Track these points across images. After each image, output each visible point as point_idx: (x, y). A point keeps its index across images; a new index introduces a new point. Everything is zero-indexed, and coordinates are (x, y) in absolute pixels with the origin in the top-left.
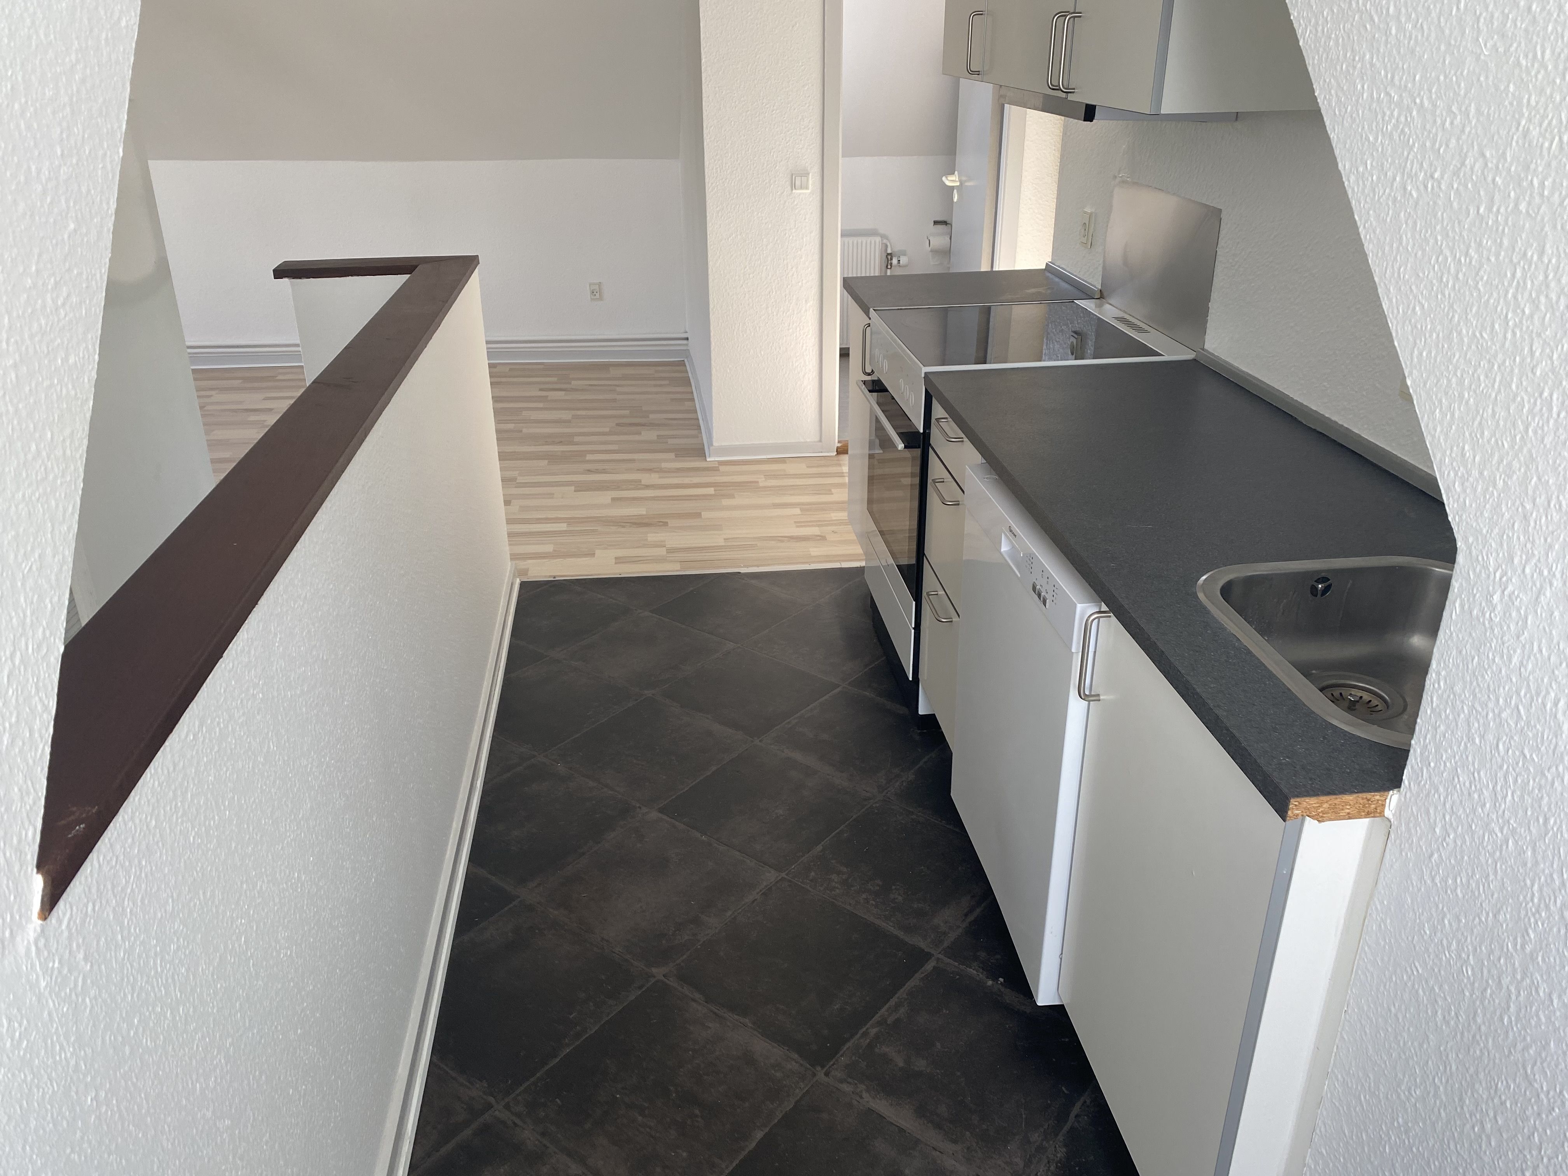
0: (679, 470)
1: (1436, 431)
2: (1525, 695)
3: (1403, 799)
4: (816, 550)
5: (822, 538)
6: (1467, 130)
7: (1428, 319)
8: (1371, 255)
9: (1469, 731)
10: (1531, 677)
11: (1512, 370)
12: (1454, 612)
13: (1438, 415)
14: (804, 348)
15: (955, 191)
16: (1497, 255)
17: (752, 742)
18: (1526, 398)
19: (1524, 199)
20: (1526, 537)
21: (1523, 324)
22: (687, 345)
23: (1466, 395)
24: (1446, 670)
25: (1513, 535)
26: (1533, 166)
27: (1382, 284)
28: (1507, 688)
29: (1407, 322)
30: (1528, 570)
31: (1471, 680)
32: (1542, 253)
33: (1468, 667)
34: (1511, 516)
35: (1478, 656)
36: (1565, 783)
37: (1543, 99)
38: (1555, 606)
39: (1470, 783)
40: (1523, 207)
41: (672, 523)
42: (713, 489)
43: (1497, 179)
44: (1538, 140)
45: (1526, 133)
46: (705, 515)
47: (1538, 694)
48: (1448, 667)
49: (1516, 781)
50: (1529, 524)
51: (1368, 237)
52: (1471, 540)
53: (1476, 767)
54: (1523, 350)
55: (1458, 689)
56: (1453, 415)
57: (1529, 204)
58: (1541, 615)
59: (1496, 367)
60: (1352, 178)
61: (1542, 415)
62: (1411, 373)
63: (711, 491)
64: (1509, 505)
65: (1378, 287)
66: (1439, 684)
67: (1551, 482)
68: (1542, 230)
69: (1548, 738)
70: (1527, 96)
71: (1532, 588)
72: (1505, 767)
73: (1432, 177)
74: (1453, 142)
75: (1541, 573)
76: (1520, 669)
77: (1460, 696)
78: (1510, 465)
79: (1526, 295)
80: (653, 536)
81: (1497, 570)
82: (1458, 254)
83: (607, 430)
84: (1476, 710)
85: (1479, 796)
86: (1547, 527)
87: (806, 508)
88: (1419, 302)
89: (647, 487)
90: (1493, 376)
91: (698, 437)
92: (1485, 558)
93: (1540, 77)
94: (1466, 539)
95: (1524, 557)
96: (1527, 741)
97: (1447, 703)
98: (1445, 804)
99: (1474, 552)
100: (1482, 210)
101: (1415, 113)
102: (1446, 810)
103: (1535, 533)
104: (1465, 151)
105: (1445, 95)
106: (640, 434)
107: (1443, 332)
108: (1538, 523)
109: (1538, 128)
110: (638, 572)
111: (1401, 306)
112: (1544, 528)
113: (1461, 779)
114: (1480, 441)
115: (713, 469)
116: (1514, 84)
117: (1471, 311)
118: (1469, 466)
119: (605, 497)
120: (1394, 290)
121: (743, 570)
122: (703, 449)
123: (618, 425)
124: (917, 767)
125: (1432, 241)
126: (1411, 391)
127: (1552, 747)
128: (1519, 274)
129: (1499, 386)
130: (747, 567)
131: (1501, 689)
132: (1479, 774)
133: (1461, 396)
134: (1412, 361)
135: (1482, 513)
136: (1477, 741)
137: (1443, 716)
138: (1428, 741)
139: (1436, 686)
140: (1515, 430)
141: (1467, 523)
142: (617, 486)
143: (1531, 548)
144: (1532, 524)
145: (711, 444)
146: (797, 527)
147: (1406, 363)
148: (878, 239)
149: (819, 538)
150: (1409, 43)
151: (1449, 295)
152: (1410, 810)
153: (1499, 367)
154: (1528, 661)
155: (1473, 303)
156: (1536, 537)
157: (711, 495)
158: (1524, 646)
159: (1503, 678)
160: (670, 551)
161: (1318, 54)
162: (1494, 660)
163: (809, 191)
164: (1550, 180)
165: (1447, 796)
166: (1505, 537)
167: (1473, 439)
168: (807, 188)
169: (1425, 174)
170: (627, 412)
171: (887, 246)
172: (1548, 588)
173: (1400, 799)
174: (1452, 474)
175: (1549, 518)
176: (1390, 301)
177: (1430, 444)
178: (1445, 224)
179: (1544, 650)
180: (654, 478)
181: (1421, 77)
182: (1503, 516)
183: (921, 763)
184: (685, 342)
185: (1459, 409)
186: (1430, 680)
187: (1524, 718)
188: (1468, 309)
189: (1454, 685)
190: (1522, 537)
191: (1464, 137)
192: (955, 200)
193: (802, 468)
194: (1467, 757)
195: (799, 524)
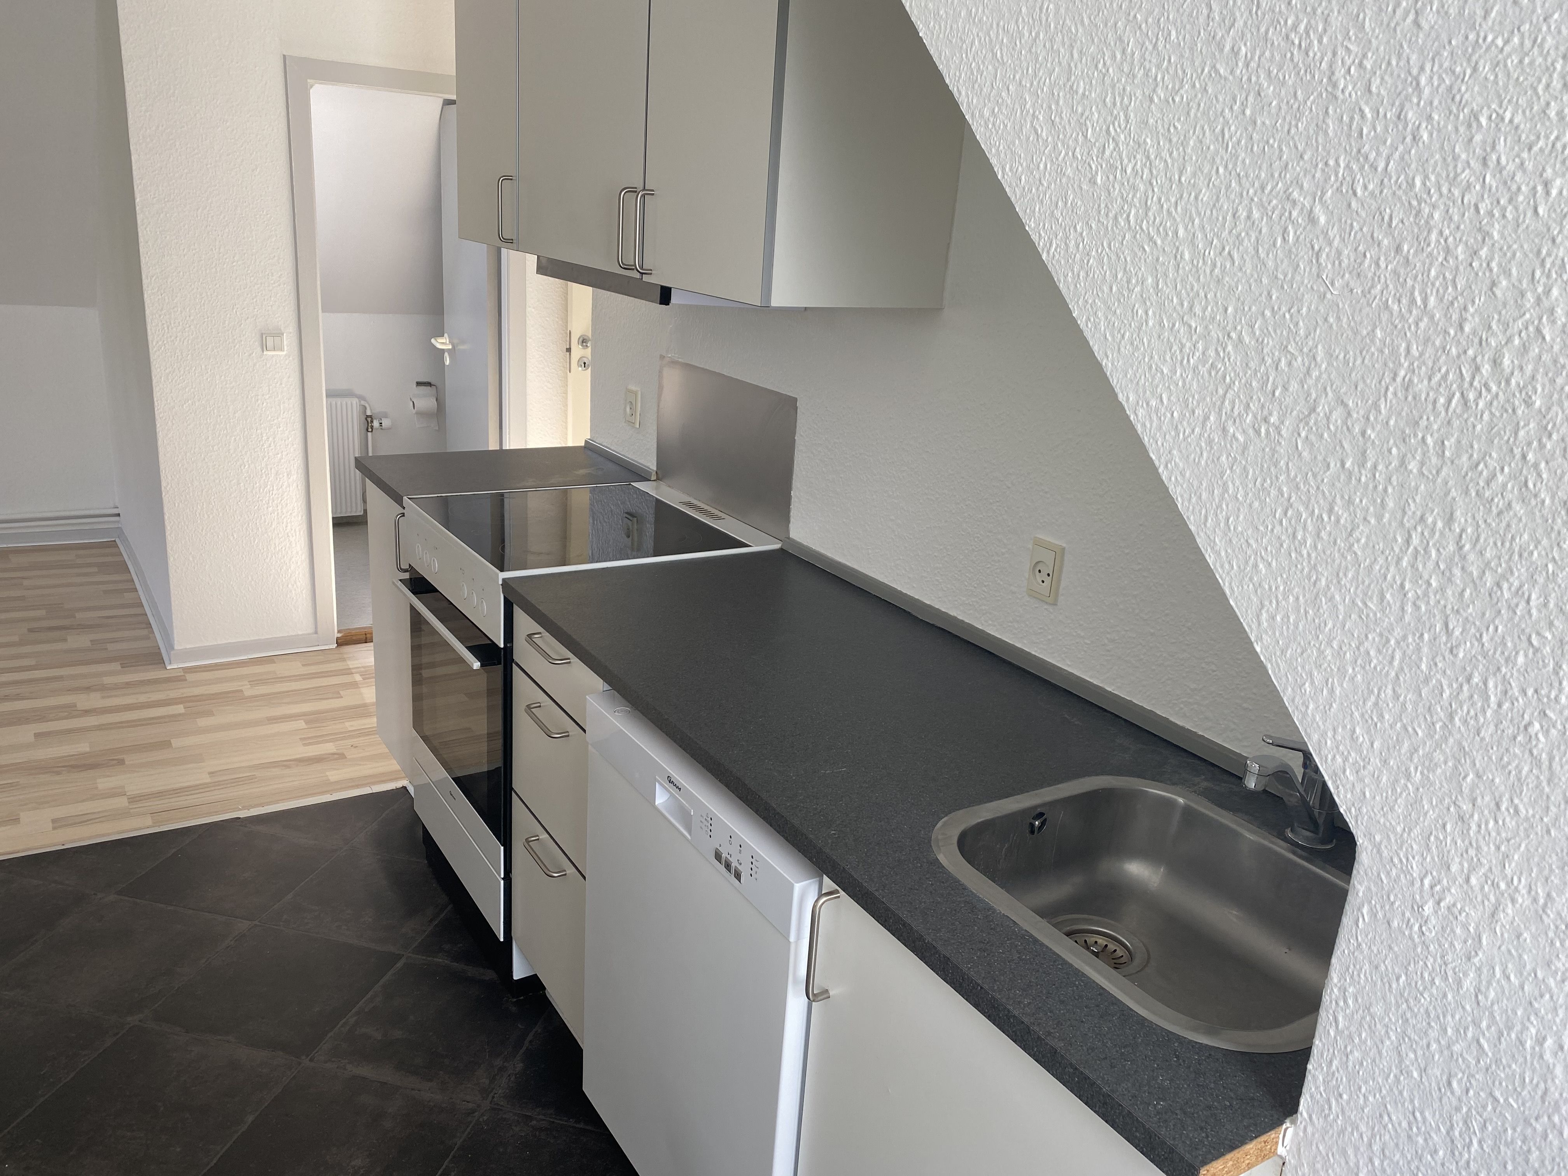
0: (128, 685)
1: (1307, 707)
2: (1489, 1027)
3: (1301, 1134)
4: (334, 775)
5: (339, 757)
6: (1315, 374)
7: (1279, 579)
8: (1179, 499)
9: (1401, 1061)
10: (1496, 1007)
11: (1418, 649)
12: (1361, 920)
13: (1308, 690)
14: (289, 528)
15: (446, 354)
16: (1379, 518)
17: (300, 1064)
18: (1445, 683)
19: (1414, 457)
20: (1467, 842)
21: (1429, 597)
22: (118, 522)
23: (1350, 671)
24: (1355, 987)
25: (1445, 838)
26: (1423, 423)
27: (1202, 534)
28: (1457, 1017)
29: (1247, 579)
30: (1473, 881)
31: (1397, 1002)
32: (1450, 519)
33: (1390, 986)
34: (1439, 816)
35: (1406, 974)
36: (1565, 1136)
37: (1430, 351)
38: (1522, 926)
39: (1409, 1124)
40: (1413, 466)
41: (129, 759)
42: (182, 706)
43: (1369, 432)
44: (1428, 394)
45: (1407, 386)
46: (175, 743)
47: (1510, 1029)
48: (1359, 983)
49: (1484, 1127)
50: (1469, 828)
51: (1173, 479)
52: (1378, 838)
53: (1417, 1105)
54: (1432, 627)
55: (1378, 1009)
56: (1332, 691)
57: (1422, 464)
58: (1502, 935)
59: (1392, 642)
60: (1141, 412)
61: (1473, 704)
62: (1260, 638)
63: (180, 709)
64: (1434, 803)
65: (1196, 537)
66: (1345, 1002)
67: (1497, 780)
68: (1447, 494)
69: (1531, 1081)
70: (1404, 345)
71: (1483, 902)
72: (1465, 1110)
73: (1266, 420)
74: (1294, 386)
75: (1495, 885)
76: (1476, 996)
77: (1381, 1019)
78: (1429, 756)
79: (1430, 565)
80: (105, 782)
81: (1425, 876)
82: (1316, 511)
83: (16, 638)
84: (1410, 1038)
85: (1426, 1140)
86: (1499, 834)
87: (314, 719)
88: (1262, 558)
89: (87, 712)
90: (1390, 652)
91: (149, 638)
92: (1404, 860)
93: (1422, 325)
94: (1370, 836)
95: (1466, 865)
96: (1497, 1083)
97: (1361, 1025)
98: (1370, 1145)
99: (1385, 853)
100: (1348, 465)
101: (1230, 348)
102: (1373, 1152)
103: (1480, 838)
104: (1314, 396)
105: (1275, 331)
106: (65, 640)
107: (1304, 596)
108: (1483, 826)
109: (1426, 382)
110: (90, 838)
111: (1235, 560)
112: (1493, 834)
113: (1394, 1118)
114: (1379, 725)
115: (178, 679)
116: (1382, 329)
117: (1345, 575)
118: (1365, 752)
119: (26, 733)
120: (1220, 541)
121: (243, 814)
122: (160, 654)
123: (31, 630)
124: (522, 1051)
125: (1273, 492)
126: (1262, 658)
127: (1540, 1093)
128: (1415, 540)
129: (1401, 663)
130: (248, 808)
131: (1449, 1018)
132: (1422, 1113)
133: (1342, 671)
134: (1259, 625)
135: (1392, 809)
136: (1415, 1074)
137: (1357, 1040)
138: (1334, 1067)
139: (1341, 1003)
140: (1432, 717)
141: (1370, 817)
142: (40, 716)
143: (1476, 855)
144: (1474, 827)
145: (170, 647)
146: (305, 745)
147: (1250, 626)
148: (355, 401)
149: (336, 756)
150: (1212, 271)
151: (1309, 555)
152: (1314, 1147)
153: (1398, 643)
154: (1488, 988)
155: (1347, 568)
156: (1482, 843)
157: (180, 715)
158: (1479, 970)
159: (1450, 1004)
160: (133, 800)
161: (1073, 271)
162: (1433, 982)
163: (284, 353)
164: (1453, 440)
165: (1373, 1136)
166: (1432, 838)
167: (1367, 721)
168: (282, 350)
169: (1255, 416)
170: (42, 613)
171: (365, 408)
172: (1510, 905)
173: (1296, 1134)
174: (1339, 760)
175: (1501, 822)
176: (1218, 553)
177: (1301, 722)
178: (1292, 474)
179: (1512, 977)
180: (94, 700)
181: (1236, 310)
182: (1426, 814)
183: (527, 1043)
184: (117, 518)
185: (1341, 686)
186: (1331, 997)
187: (1490, 1054)
188: (1341, 574)
189: (1371, 1004)
190: (1459, 842)
191: (1310, 382)
192: (447, 362)
193: (295, 667)
194: (1401, 1093)
195: (307, 741)
